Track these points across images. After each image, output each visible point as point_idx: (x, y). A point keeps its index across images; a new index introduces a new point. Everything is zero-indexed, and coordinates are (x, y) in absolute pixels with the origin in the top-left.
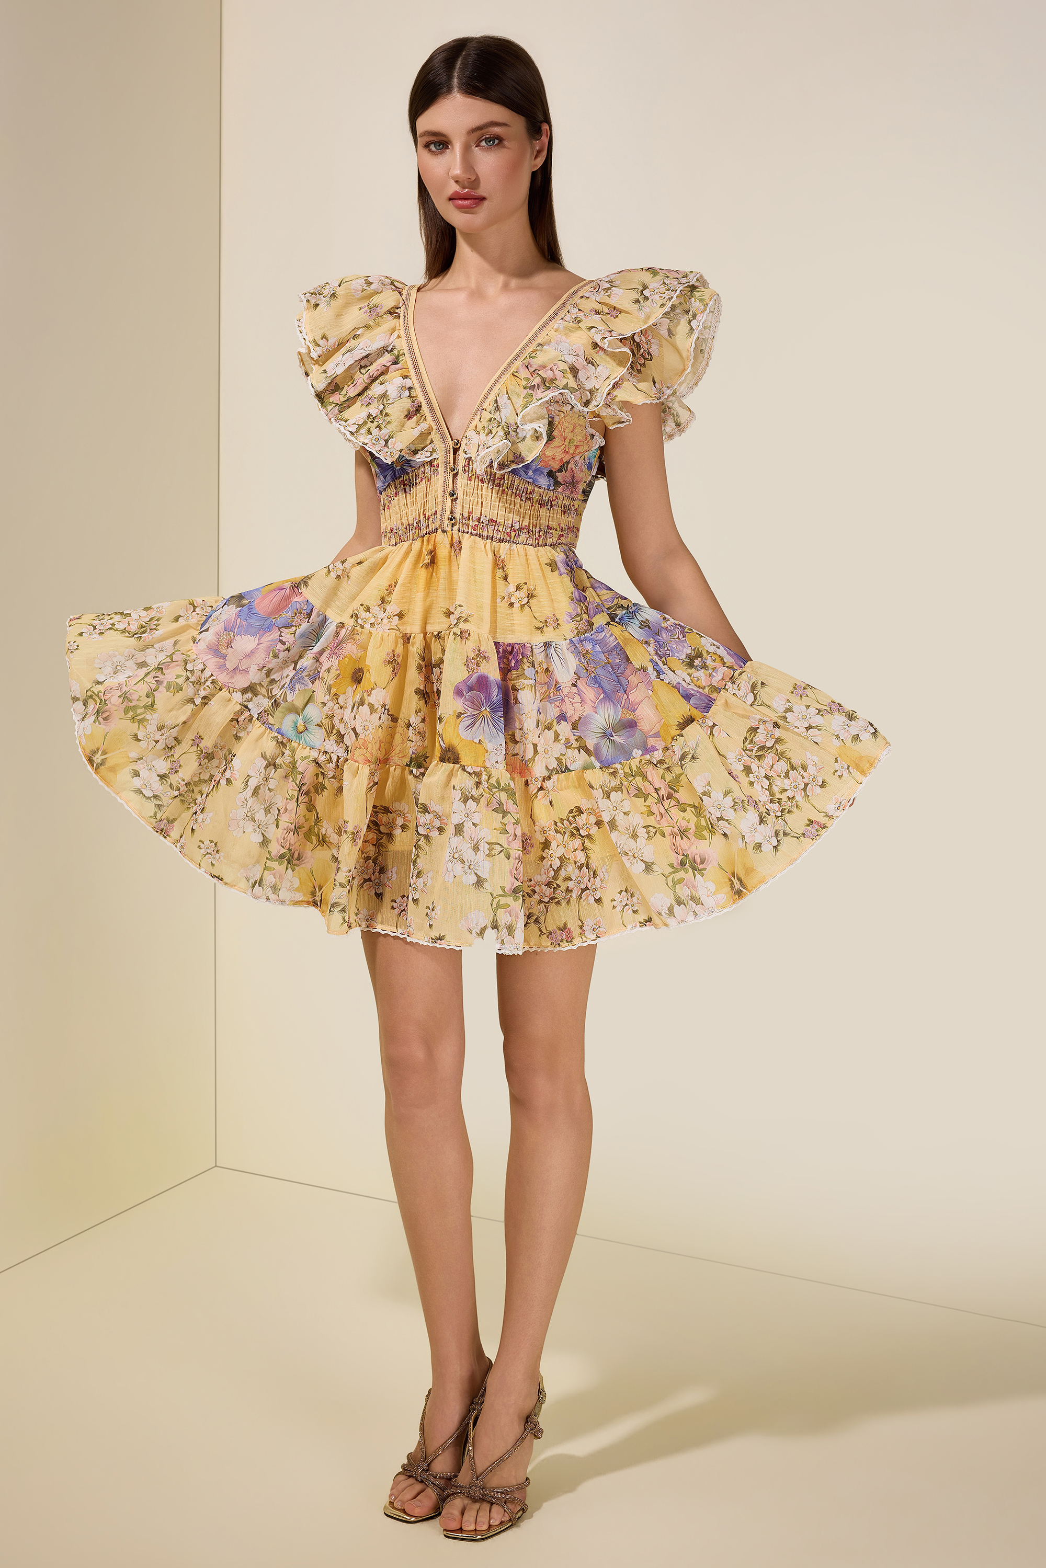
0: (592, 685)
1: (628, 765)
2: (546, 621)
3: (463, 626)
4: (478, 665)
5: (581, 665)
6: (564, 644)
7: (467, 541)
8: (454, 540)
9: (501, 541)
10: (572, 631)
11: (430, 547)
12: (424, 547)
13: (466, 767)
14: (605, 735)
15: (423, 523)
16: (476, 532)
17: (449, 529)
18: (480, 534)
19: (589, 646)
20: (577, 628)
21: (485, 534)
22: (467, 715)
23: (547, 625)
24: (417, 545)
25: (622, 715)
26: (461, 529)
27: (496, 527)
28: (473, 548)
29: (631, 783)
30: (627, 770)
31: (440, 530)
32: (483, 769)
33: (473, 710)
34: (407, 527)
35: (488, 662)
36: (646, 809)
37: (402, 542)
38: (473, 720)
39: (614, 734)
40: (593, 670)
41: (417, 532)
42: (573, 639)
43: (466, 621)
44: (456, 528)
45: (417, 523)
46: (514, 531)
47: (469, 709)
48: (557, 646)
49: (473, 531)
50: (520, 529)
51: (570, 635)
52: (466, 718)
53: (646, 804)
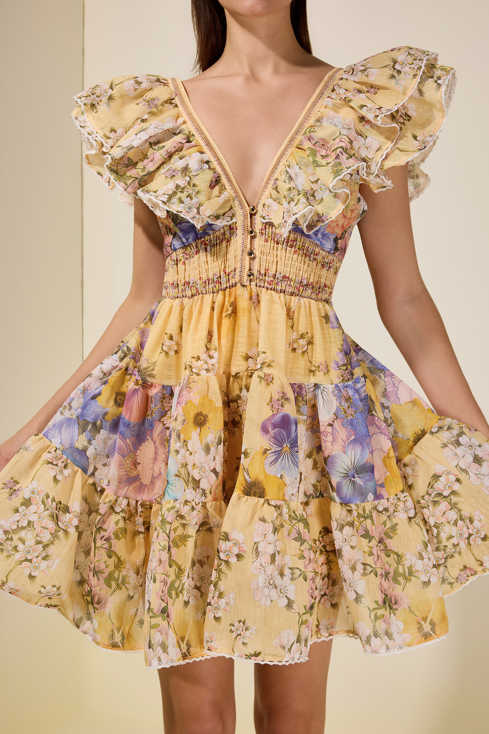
0: (346, 426)
1: (362, 507)
2: (319, 367)
3: (266, 370)
4: (282, 406)
5: (341, 407)
6: (331, 388)
7: (265, 295)
8: (253, 294)
9: (292, 294)
10: (338, 378)
11: (232, 299)
12: (227, 299)
13: (270, 502)
14: (346, 476)
15: (224, 279)
16: (271, 287)
17: (248, 284)
18: (274, 288)
19: (351, 393)
20: (342, 376)
21: (279, 288)
22: (271, 451)
23: (319, 370)
24: (219, 297)
25: (368, 459)
26: (258, 284)
27: (289, 282)
28: (272, 301)
29: (362, 524)
30: (361, 511)
31: (239, 285)
32: (283, 502)
33: (277, 446)
34: (206, 282)
35: (289, 402)
36: (369, 550)
37: (199, 294)
38: (276, 456)
39: (356, 475)
40: (352, 413)
41: (217, 286)
42: (339, 385)
43: (269, 366)
44: (253, 284)
45: (217, 278)
46: (303, 286)
47: (274, 445)
48: (325, 390)
49: (268, 286)
50: (307, 285)
51: (337, 381)
52: (271, 454)
53: (369, 545)
